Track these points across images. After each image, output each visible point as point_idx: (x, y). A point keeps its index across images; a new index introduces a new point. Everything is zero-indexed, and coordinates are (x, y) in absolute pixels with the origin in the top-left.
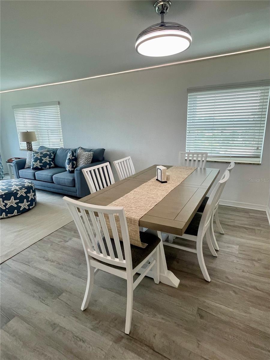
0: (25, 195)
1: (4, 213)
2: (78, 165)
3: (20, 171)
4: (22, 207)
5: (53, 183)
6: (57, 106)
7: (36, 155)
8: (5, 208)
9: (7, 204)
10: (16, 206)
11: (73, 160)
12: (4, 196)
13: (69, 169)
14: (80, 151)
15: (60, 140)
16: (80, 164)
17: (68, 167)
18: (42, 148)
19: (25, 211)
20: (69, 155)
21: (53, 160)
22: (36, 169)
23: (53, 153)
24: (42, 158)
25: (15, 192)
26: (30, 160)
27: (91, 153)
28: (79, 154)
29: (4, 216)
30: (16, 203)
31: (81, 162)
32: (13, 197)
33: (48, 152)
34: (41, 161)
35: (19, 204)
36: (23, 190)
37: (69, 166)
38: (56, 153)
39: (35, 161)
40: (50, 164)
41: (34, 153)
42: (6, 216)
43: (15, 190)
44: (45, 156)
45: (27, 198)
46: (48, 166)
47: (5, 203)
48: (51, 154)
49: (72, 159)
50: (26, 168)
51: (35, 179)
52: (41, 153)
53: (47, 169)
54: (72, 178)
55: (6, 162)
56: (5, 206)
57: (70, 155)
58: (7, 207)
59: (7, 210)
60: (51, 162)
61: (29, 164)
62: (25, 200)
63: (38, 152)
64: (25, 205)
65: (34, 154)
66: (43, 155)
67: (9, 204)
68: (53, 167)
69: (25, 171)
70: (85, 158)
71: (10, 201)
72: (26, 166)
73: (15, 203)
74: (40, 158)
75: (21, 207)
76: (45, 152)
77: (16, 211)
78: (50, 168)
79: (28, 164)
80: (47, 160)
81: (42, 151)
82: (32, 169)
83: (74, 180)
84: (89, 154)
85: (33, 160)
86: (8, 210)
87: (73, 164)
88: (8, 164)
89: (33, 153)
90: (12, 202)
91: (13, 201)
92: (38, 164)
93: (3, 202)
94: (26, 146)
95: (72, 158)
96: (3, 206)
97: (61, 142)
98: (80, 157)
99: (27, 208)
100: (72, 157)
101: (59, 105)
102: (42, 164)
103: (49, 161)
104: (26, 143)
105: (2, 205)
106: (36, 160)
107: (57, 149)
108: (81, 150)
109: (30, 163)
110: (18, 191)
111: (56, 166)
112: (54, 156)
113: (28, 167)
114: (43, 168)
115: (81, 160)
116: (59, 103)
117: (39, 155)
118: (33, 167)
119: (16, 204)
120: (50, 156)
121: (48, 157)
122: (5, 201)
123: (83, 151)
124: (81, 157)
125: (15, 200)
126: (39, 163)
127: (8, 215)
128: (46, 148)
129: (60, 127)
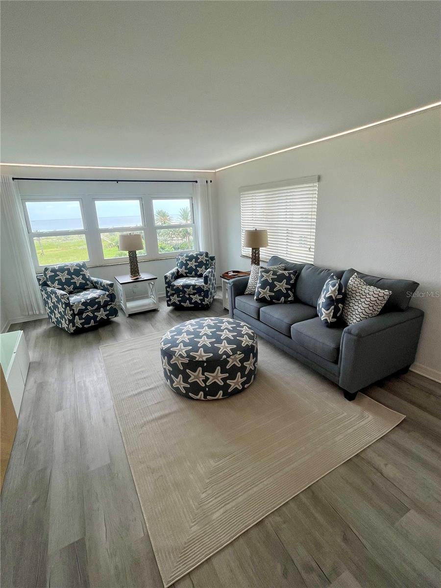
0: (239, 365)
1: (202, 393)
2: (346, 311)
3: (237, 298)
4: (232, 387)
5: (290, 337)
6: (315, 185)
7: (265, 276)
8: (204, 385)
9: (208, 379)
10: (222, 383)
11: (338, 301)
12: (205, 364)
13: (326, 319)
14: (356, 283)
15: (309, 248)
16: (354, 313)
17: (325, 314)
18: (275, 260)
19: (236, 392)
20: (329, 289)
21: (294, 287)
22: (263, 301)
23: (296, 272)
24: (275, 282)
25: (224, 359)
26: (254, 283)
27: (387, 292)
28: (353, 288)
29: (201, 397)
30: (224, 380)
31: (356, 307)
32: (219, 368)
33: (287, 272)
34: (272, 286)
35: (228, 381)
36: (237, 356)
37: (327, 312)
38: (300, 274)
39: (263, 286)
40: (287, 296)
41: (263, 271)
42: (204, 398)
43: (225, 353)
44: (280, 278)
45: (243, 368)
46: (283, 298)
47: (206, 376)
48: (292, 275)
49: (336, 299)
50: (247, 294)
51: (258, 319)
52: (275, 273)
53: (281, 303)
54: (332, 345)
55: (221, 277)
56: (205, 381)
57: (335, 290)
58: (207, 384)
59: (207, 389)
60: (289, 292)
61: (252, 289)
62: (239, 374)
63: (270, 271)
64: (237, 383)
65: (263, 273)
66: (276, 277)
67: (211, 378)
68: (291, 302)
69: (244, 301)
70: (366, 302)
71: (214, 374)
72: (246, 290)
73: (221, 379)
74: (271, 281)
75: (230, 385)
76: (281, 272)
77: (221, 392)
78: (286, 302)
79: (250, 288)
80: (282, 286)
81: (276, 267)
82: (256, 300)
83: (338, 350)
84: (380, 294)
85: (259, 285)
86: (209, 390)
87: (336, 310)
88: (223, 279)
89: (261, 272)
90: (217, 377)
91: (219, 374)
92: (266, 293)
93: (203, 374)
94: (251, 253)
95: (336, 297)
96: (203, 380)
97: (310, 251)
98: (354, 295)
99: (240, 388)
100: (338, 294)
101: (318, 182)
102: (274, 294)
103: (285, 288)
104: (251, 249)
105: (201, 379)
106: (264, 284)
107: (302, 266)
108: (357, 280)
109: (254, 287)
110: (229, 356)
111: (297, 301)
112: (296, 280)
113: (250, 292)
114: (274, 301)
115: (357, 304)
116: (319, 179)
117: (271, 275)
118: (258, 297)
119: (222, 381)
120: (288, 279)
121: (285, 280)
122: (206, 374)
123: (362, 283)
124: (357, 298)
125: (221, 373)
126: (268, 292)
127: (208, 397)
128: (282, 261)
129: (314, 225)
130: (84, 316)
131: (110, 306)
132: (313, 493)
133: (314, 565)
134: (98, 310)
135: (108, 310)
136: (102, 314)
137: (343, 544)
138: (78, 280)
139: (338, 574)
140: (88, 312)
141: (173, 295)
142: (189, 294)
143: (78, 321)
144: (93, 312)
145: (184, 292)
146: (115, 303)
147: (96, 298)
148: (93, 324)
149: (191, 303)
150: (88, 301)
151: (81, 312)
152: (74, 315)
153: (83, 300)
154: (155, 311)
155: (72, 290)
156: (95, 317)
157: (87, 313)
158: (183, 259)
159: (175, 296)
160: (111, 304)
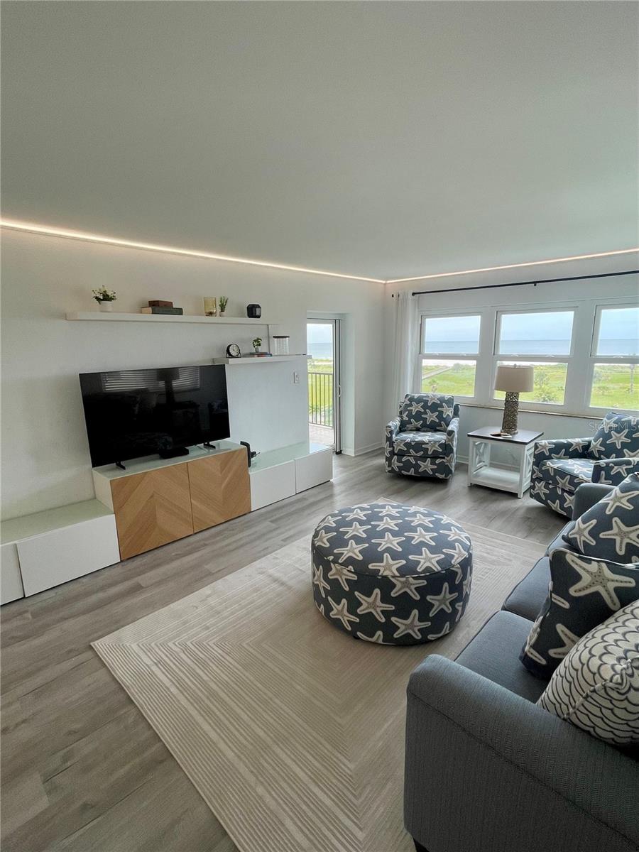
130: (404, 459)
131: (442, 460)
132: (161, 762)
133: (69, 764)
134: (424, 458)
135: (436, 464)
136: (427, 466)
137: (81, 803)
138: (431, 417)
139: (49, 793)
140: (410, 456)
141: (539, 480)
142: (563, 490)
143: (396, 462)
144: (416, 458)
145: (556, 483)
146: (448, 459)
147: (424, 443)
148: (413, 474)
149: (562, 507)
150: (413, 444)
151: (401, 454)
152: (392, 453)
153: (409, 440)
154: (514, 495)
155: (419, 426)
156: (417, 467)
157: (409, 458)
158: (606, 424)
159: (543, 483)
160: (444, 458)
